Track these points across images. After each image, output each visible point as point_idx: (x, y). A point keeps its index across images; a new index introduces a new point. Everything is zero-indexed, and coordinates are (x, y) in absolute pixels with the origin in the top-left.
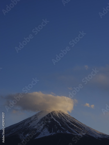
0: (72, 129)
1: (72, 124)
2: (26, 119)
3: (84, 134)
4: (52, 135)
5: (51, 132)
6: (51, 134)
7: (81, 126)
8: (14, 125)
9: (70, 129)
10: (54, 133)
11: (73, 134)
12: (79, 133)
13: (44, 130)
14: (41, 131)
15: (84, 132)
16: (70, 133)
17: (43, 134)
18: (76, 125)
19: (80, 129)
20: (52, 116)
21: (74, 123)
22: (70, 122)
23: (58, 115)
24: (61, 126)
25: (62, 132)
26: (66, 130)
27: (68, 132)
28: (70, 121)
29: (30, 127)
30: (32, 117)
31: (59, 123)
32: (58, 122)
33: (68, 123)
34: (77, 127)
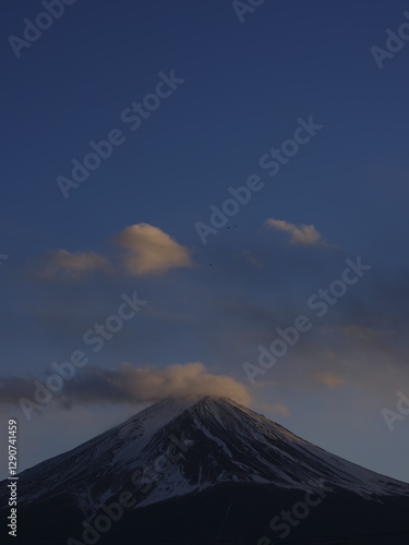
0: (273, 467)
1: (274, 447)
2: (100, 436)
4: (200, 490)
5: (194, 481)
6: (194, 487)
7: (308, 455)
8: (54, 458)
9: (267, 467)
10: (207, 484)
11: (278, 484)
12: (299, 480)
13: (169, 475)
15: (320, 476)
16: (266, 481)
17: (167, 489)
18: (287, 451)
19: (304, 464)
20: (196, 421)
21: (281, 443)
22: (264, 441)
23: (218, 418)
24: (230, 455)
25: (235, 478)
26: (251, 472)
27: (258, 479)
28: (265, 436)
29: (116, 465)
30: (122, 426)
31: (225, 445)
32: (220, 442)
33: (258, 446)
34: (290, 457)
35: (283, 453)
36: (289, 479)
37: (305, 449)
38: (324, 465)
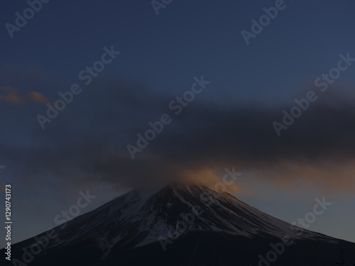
0: (224, 221)
1: (225, 208)
2: (112, 201)
3: (254, 231)
7: (247, 213)
8: (83, 215)
9: (221, 221)
11: (228, 232)
12: (241, 230)
13: (157, 226)
14: (151, 227)
15: (253, 227)
16: (221, 230)
17: (156, 235)
18: (233, 210)
19: (245, 219)
20: (174, 191)
21: (229, 205)
22: (219, 204)
23: (189, 189)
25: (200, 228)
26: (210, 224)
27: (215, 229)
28: (219, 201)
29: (123, 219)
30: (126, 195)
32: (190, 205)
33: (215, 207)
34: (236, 214)
35: (231, 211)
36: (235, 228)
37: (245, 209)
38: (258, 219)
